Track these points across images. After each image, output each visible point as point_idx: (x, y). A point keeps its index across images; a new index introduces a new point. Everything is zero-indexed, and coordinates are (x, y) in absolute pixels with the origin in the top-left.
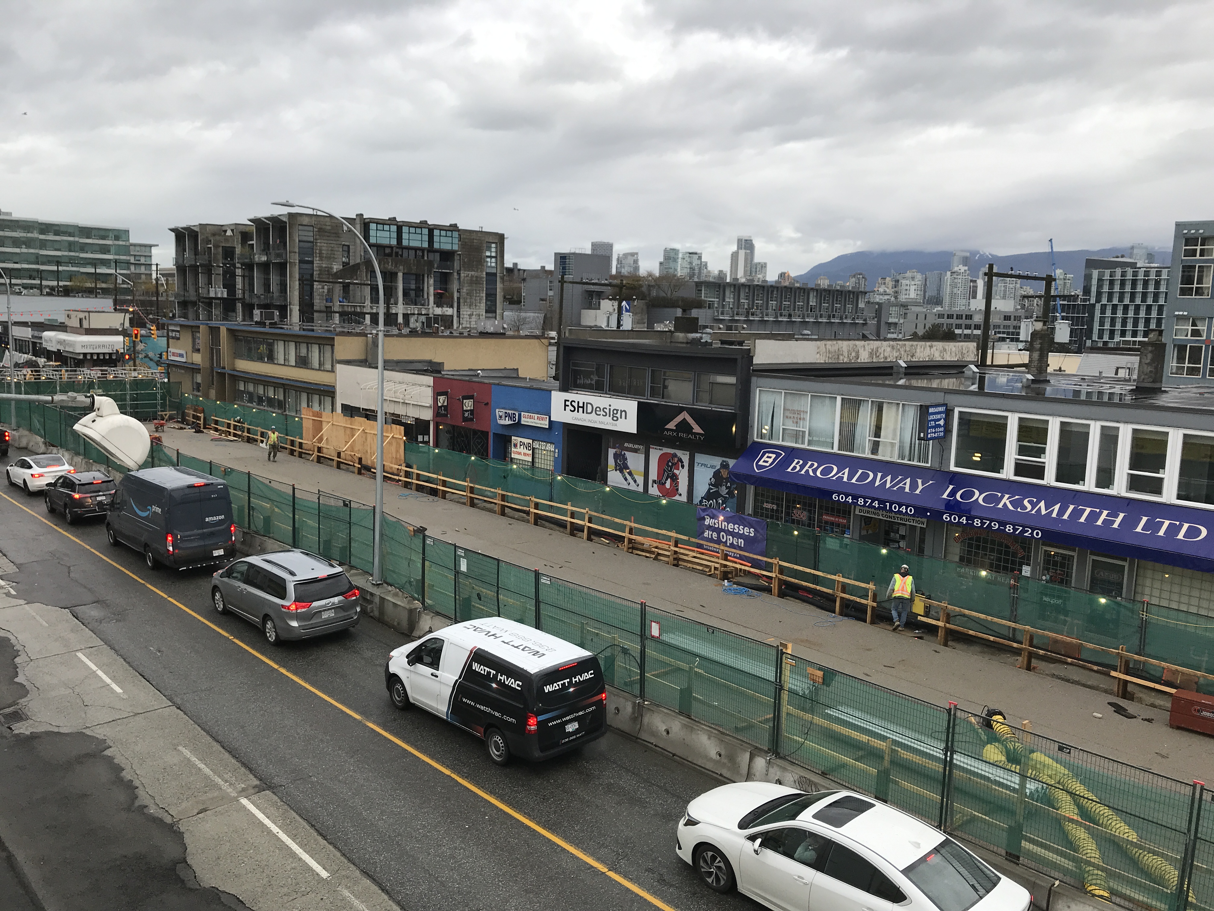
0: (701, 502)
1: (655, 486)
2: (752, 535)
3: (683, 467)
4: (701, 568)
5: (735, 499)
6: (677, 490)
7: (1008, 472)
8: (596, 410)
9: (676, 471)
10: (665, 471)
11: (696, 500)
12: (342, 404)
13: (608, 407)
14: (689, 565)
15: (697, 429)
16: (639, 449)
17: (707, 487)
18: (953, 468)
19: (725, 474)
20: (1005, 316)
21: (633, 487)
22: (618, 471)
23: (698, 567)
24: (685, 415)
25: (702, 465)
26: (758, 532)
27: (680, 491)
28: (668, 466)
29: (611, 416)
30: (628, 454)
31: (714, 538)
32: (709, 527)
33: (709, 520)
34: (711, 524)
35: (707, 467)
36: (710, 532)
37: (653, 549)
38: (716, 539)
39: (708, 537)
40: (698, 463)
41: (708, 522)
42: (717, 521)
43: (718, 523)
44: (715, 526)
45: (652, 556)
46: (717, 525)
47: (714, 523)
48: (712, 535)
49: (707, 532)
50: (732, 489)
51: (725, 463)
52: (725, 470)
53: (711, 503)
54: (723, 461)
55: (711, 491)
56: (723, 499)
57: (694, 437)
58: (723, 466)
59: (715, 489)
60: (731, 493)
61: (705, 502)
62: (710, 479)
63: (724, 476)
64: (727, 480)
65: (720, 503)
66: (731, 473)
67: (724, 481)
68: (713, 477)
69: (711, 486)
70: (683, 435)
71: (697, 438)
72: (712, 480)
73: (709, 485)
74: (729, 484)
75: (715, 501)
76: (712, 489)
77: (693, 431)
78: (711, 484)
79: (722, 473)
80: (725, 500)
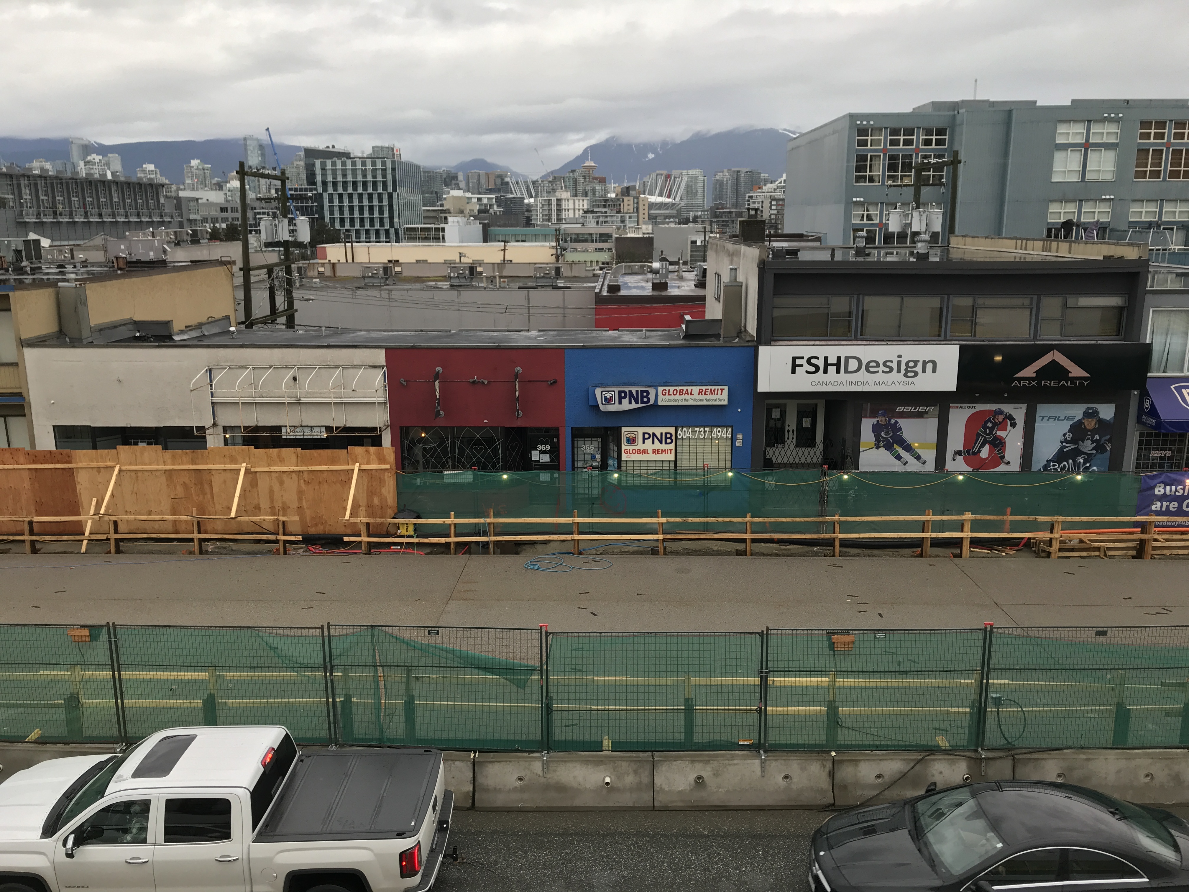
0: (1046, 467)
1: (960, 459)
3: (1014, 425)
5: (1107, 455)
6: (1003, 457)
8: (869, 367)
9: (999, 433)
10: (978, 435)
11: (1038, 464)
12: (54, 427)
13: (896, 360)
14: (1167, 552)
15: (1076, 371)
16: (927, 413)
17: (1058, 445)
19: (1090, 424)
20: (221, 208)
21: (913, 466)
22: (882, 449)
24: (1057, 356)
25: (1050, 418)
27: (1007, 458)
28: (985, 427)
29: (903, 371)
30: (902, 422)
31: (1171, 509)
32: (1163, 498)
33: (1165, 488)
34: (1168, 493)
35: (1058, 420)
36: (1164, 503)
37: (1096, 544)
38: (1175, 509)
39: (1159, 509)
40: (1043, 417)
41: (1162, 491)
42: (1182, 487)
43: (1184, 490)
44: (1177, 494)
45: (1097, 553)
46: (1181, 492)
47: (1176, 491)
48: (1168, 506)
49: (1159, 504)
50: (1102, 442)
51: (1091, 411)
52: (1090, 420)
53: (1065, 465)
54: (1089, 409)
55: (1065, 450)
56: (1086, 457)
57: (1063, 382)
58: (1087, 414)
59: (1072, 447)
60: (1100, 448)
61: (1054, 465)
62: (1064, 435)
63: (1089, 428)
64: (1094, 431)
65: (1080, 462)
66: (1101, 422)
67: (1089, 433)
68: (1070, 431)
69: (1064, 444)
70: (1050, 384)
71: (1067, 383)
72: (1067, 435)
73: (1062, 442)
74: (1097, 437)
75: (1071, 461)
76: (1067, 447)
77: (1070, 375)
78: (1066, 441)
79: (1086, 424)
80: (1089, 458)
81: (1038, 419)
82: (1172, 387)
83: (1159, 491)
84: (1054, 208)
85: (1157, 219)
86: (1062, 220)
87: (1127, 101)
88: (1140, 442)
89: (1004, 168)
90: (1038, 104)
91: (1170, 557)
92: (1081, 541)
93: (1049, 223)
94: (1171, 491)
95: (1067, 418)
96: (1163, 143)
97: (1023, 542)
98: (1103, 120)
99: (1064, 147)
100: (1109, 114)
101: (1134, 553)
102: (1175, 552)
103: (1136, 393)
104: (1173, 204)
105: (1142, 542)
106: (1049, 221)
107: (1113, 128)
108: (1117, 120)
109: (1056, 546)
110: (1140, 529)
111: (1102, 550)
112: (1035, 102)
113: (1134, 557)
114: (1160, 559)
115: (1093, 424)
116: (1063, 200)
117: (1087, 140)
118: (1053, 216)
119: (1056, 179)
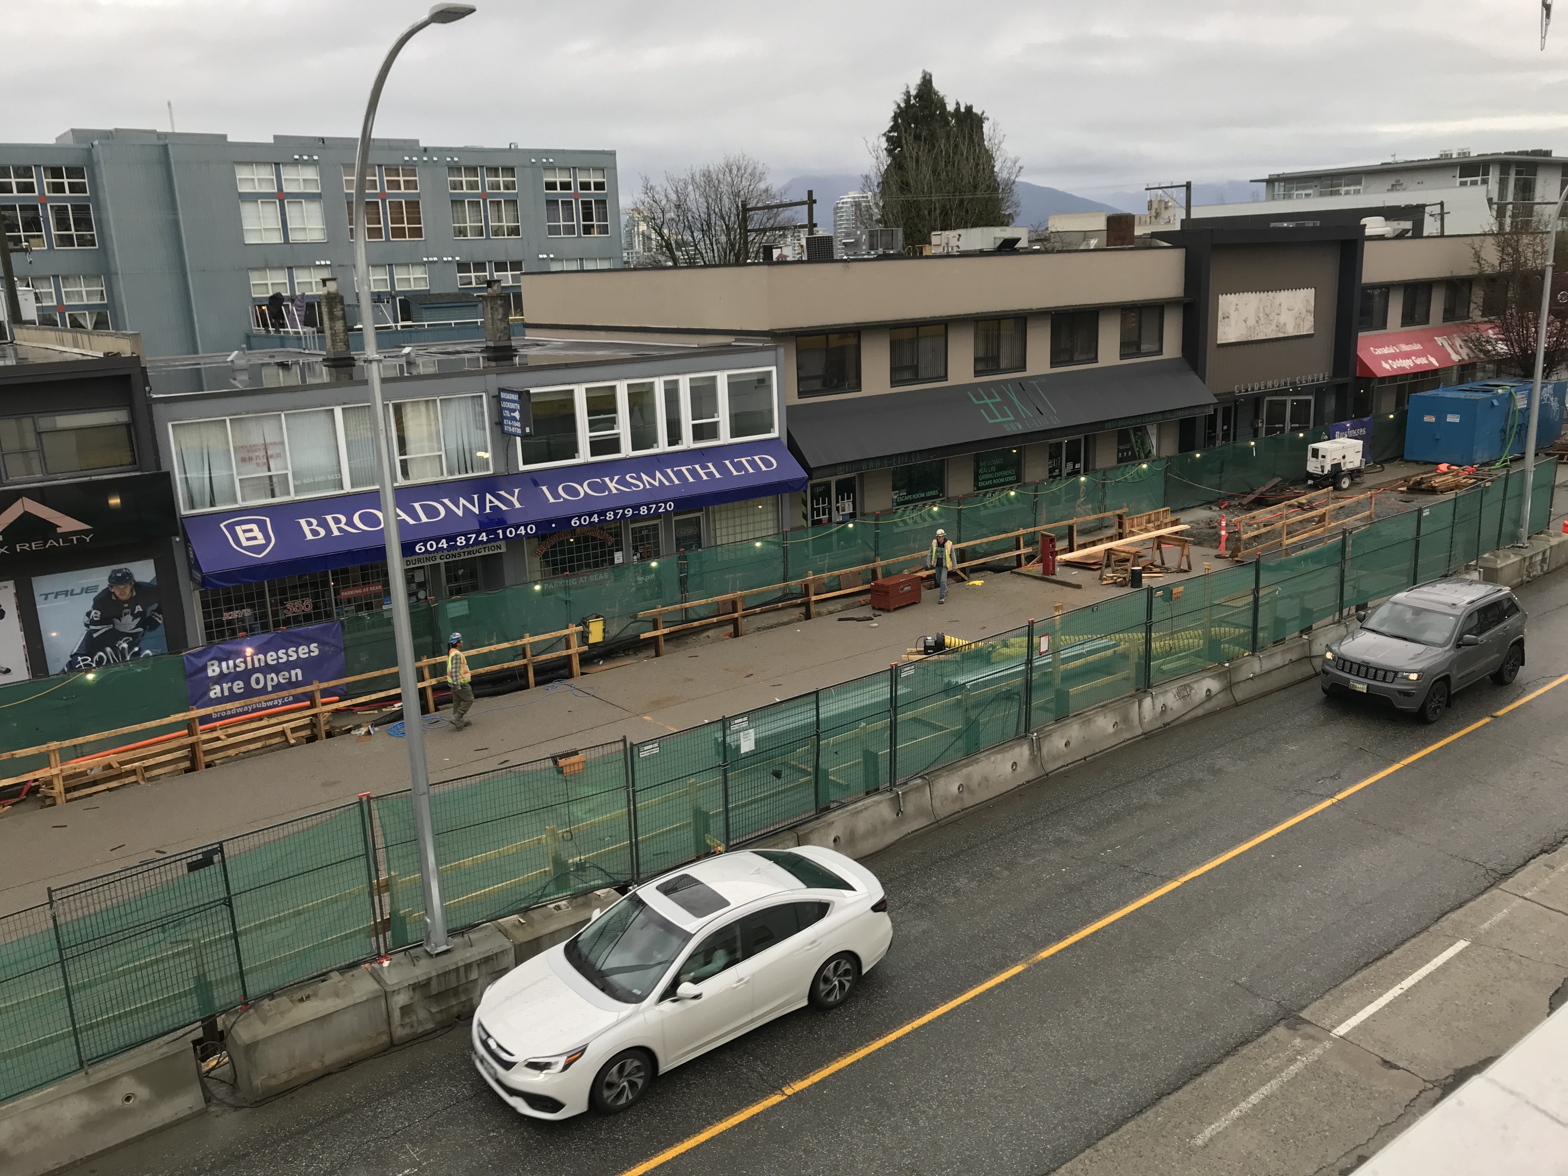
0: (71, 665)
2: (316, 653)
4: (259, 745)
7: (584, 455)
14: (232, 752)
15: (67, 524)
17: (84, 631)
18: (522, 468)
19: (124, 592)
23: (252, 747)
24: (25, 506)
25: (56, 594)
26: (327, 644)
31: (236, 691)
32: (221, 678)
33: (220, 666)
34: (225, 671)
35: (72, 594)
36: (224, 685)
37: (128, 767)
38: (242, 690)
39: (220, 695)
40: (47, 595)
41: (218, 670)
42: (242, 660)
43: (245, 662)
44: (238, 669)
45: (133, 779)
46: (243, 666)
47: (235, 666)
48: (230, 689)
49: (218, 688)
50: (148, 615)
51: (120, 575)
52: (122, 587)
53: (101, 657)
54: (114, 571)
55: (95, 635)
56: (131, 639)
57: (51, 542)
58: (115, 580)
59: (103, 629)
60: (147, 623)
61: (83, 660)
62: (88, 614)
63: (124, 598)
64: (132, 602)
65: (123, 648)
66: (138, 586)
67: (126, 605)
68: (94, 607)
69: (92, 627)
70: (30, 547)
71: (59, 543)
72: (93, 614)
73: (87, 625)
74: (139, 608)
75: (108, 649)
76: (97, 631)
77: (59, 530)
78: (93, 622)
79: (117, 594)
80: (135, 639)
81: (39, 599)
82: (222, 525)
83: (213, 670)
84: (255, 279)
85: (389, 289)
86: (271, 294)
87: (323, 140)
88: (205, 605)
89: (176, 224)
90: (230, 139)
91: (237, 758)
92: (109, 767)
93: (254, 299)
94: (228, 668)
95: (87, 590)
96: (376, 194)
97: (26, 788)
98: (296, 163)
99: (253, 197)
100: (301, 156)
101: (187, 764)
102: (243, 749)
103: (178, 539)
104: (405, 269)
105: (192, 746)
106: (254, 296)
107: (311, 173)
108: (314, 163)
109: (59, 786)
110: (186, 731)
111: (138, 772)
112: (225, 136)
113: (187, 771)
114: (221, 764)
115: (128, 591)
116: (266, 266)
117: (280, 188)
118: (257, 288)
119: (250, 239)
